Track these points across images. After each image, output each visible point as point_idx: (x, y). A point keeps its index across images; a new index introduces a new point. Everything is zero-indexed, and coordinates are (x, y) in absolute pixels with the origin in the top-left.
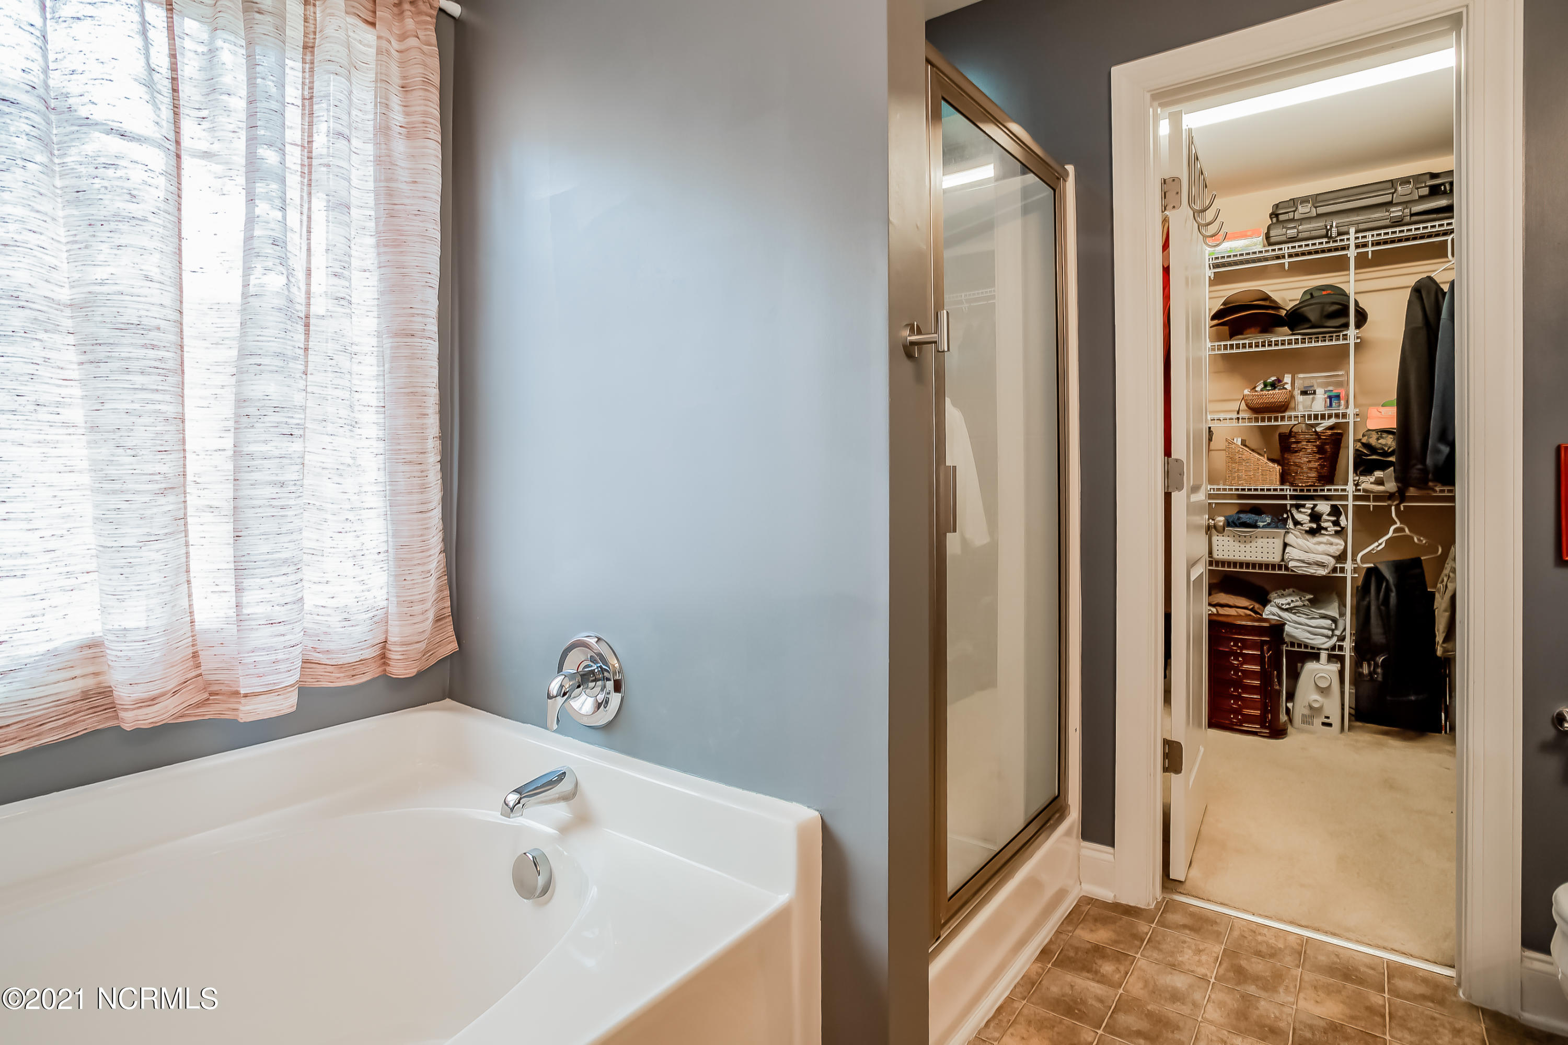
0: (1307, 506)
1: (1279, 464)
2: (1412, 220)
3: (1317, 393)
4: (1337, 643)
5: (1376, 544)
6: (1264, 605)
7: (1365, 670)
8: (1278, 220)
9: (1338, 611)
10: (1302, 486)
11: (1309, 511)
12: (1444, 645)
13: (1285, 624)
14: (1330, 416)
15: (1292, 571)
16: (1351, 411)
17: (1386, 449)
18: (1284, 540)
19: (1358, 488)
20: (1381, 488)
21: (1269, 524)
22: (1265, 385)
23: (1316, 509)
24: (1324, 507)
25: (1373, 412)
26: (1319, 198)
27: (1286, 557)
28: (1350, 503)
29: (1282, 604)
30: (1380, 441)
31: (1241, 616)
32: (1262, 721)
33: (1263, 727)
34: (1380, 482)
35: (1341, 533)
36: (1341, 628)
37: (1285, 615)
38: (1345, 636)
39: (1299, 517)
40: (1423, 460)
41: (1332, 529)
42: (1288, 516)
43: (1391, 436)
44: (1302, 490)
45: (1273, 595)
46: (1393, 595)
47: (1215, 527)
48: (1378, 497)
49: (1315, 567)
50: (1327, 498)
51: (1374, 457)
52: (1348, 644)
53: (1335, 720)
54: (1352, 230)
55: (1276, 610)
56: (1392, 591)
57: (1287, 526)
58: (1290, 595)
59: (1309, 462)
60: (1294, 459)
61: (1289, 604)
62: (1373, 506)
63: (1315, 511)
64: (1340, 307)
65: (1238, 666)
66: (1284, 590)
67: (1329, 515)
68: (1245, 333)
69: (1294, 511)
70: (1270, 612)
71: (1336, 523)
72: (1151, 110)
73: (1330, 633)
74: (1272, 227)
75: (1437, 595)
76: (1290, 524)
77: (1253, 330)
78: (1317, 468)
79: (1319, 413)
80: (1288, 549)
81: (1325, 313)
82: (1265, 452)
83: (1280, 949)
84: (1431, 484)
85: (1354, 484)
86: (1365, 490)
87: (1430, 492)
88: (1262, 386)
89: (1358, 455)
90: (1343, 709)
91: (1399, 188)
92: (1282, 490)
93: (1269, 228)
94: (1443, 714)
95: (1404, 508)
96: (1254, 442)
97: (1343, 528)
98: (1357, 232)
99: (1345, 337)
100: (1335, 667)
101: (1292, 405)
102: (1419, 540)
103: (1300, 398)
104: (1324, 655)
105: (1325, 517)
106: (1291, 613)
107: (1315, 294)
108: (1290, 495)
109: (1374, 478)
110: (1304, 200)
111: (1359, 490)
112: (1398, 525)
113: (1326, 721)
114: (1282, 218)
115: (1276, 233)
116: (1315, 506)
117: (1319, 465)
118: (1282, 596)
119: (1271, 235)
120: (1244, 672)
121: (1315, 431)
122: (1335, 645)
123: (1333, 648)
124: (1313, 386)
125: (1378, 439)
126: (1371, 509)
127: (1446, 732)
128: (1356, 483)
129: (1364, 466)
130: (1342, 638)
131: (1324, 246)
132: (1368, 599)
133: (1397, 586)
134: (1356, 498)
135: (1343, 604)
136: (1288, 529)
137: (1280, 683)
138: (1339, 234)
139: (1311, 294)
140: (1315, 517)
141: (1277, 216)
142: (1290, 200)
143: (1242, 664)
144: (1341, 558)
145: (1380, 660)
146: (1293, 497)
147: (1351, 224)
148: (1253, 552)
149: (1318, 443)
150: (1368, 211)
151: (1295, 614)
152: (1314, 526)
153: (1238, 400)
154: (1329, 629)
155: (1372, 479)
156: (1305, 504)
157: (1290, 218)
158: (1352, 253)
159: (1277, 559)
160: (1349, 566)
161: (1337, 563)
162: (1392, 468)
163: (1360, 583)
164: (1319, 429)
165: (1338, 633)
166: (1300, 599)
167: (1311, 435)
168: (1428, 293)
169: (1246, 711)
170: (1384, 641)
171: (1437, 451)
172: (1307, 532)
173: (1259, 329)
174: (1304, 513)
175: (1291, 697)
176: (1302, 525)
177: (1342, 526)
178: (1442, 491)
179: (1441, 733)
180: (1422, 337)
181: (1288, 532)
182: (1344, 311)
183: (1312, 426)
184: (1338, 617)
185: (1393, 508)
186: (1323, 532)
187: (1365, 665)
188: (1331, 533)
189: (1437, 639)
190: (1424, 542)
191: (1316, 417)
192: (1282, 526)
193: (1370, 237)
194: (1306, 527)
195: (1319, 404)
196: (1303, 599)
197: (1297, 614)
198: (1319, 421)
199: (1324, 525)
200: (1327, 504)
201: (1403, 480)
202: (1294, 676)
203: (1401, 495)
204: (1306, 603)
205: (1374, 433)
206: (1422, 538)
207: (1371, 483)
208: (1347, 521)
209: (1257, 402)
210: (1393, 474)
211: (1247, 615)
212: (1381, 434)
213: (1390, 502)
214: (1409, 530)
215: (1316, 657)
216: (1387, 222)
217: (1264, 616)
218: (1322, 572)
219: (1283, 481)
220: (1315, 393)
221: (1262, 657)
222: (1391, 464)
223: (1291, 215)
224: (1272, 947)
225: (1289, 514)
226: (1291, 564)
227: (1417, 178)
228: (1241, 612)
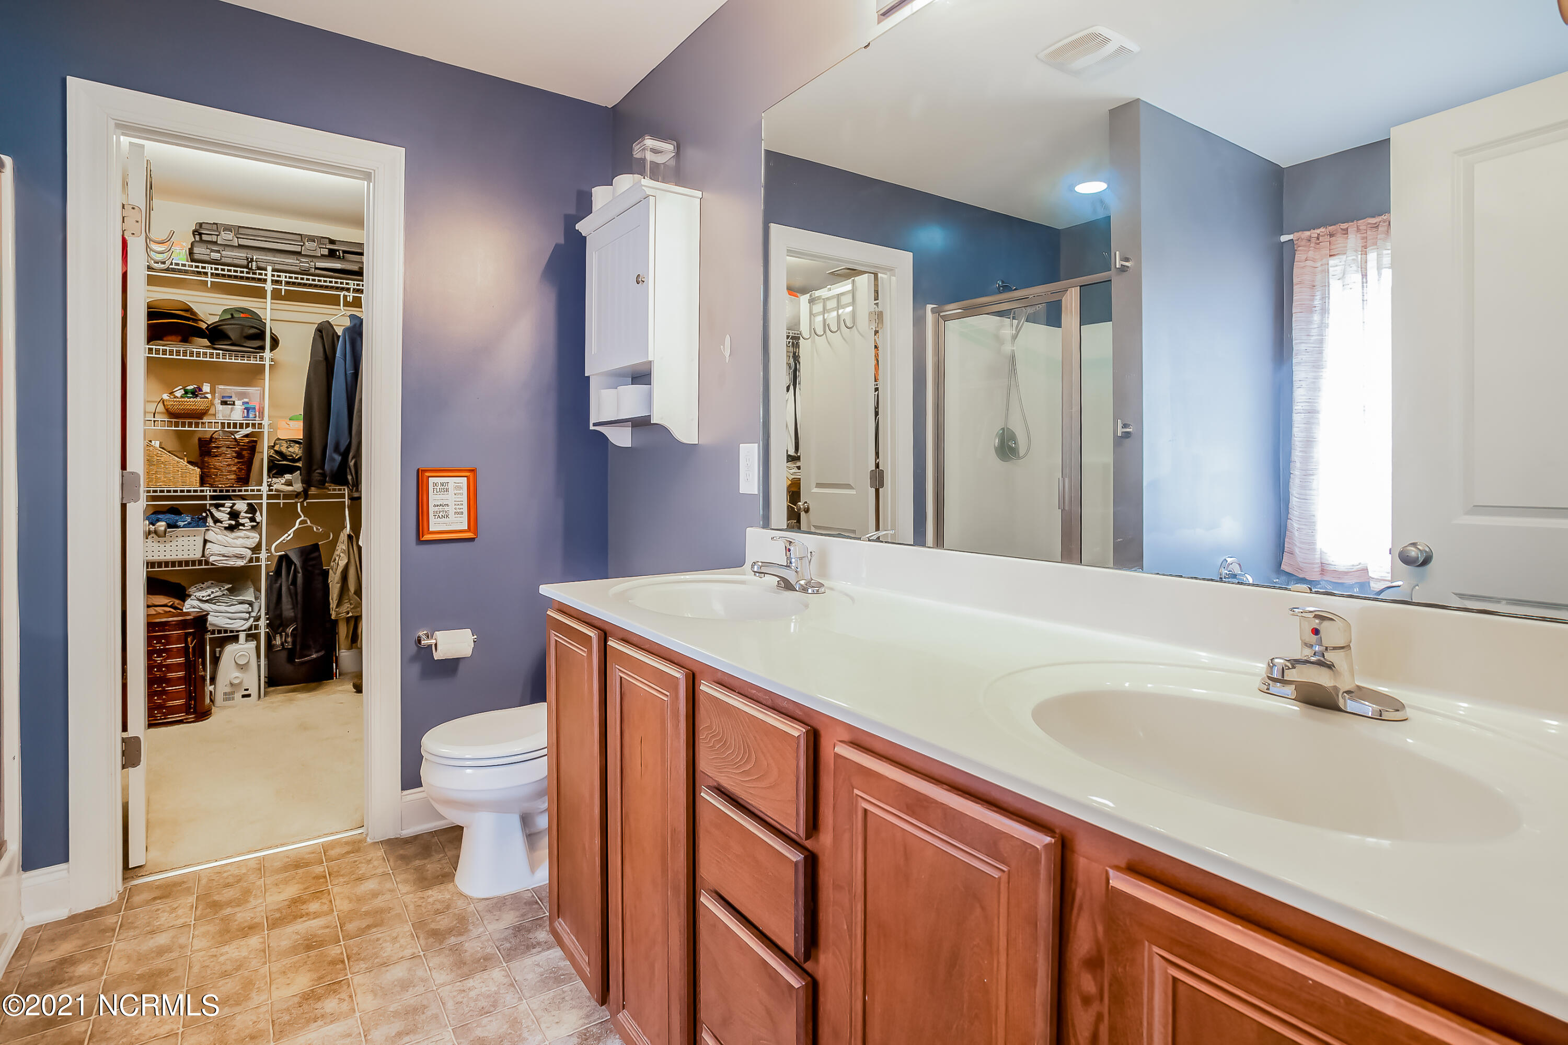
0: (226, 504)
1: (198, 467)
2: (316, 272)
3: (236, 404)
4: (254, 623)
5: (286, 535)
6: (184, 601)
7: (278, 641)
8: (201, 238)
9: (254, 595)
10: (222, 487)
11: (229, 510)
12: (337, 610)
13: (208, 614)
14: (247, 425)
15: (213, 564)
16: (266, 422)
17: (294, 456)
18: (204, 537)
19: (271, 488)
20: (290, 488)
21: (189, 523)
22: (186, 392)
23: (234, 508)
24: (241, 506)
25: (282, 424)
26: (241, 231)
27: (207, 552)
28: (265, 501)
29: (203, 597)
30: (289, 450)
31: (160, 613)
32: (187, 709)
33: (188, 713)
34: (289, 483)
35: (256, 527)
36: (256, 609)
37: (206, 606)
38: (260, 615)
39: (218, 515)
40: (322, 467)
41: (249, 524)
42: (207, 515)
43: (298, 445)
44: (221, 491)
45: (192, 590)
46: (300, 575)
47: (156, 532)
48: (286, 496)
49: (234, 559)
50: (243, 498)
51: (285, 462)
52: (263, 623)
53: (254, 691)
54: (269, 268)
55: (196, 603)
56: (299, 573)
57: (207, 524)
58: (208, 587)
59: (229, 465)
60: (215, 462)
61: (209, 595)
62: (283, 503)
63: (234, 510)
64: (259, 331)
65: (162, 662)
66: (203, 584)
67: (246, 512)
68: (165, 339)
69: (214, 510)
70: (191, 606)
71: (252, 519)
72: (115, 136)
73: (247, 615)
74: (196, 244)
75: (331, 571)
76: (210, 521)
77: (173, 338)
78: (235, 471)
79: (238, 422)
80: (208, 545)
81: (245, 335)
82: (185, 456)
83: (244, 874)
84: (326, 484)
85: (268, 485)
86: (276, 490)
87: (326, 491)
88: (182, 392)
89: (271, 460)
90: (259, 680)
91: (307, 243)
92: (202, 491)
93: (192, 244)
94: (334, 664)
95: (307, 504)
96: (172, 444)
97: (258, 523)
98: (273, 270)
99: (262, 358)
100: (253, 644)
101: (212, 411)
102: (317, 529)
103: (220, 407)
104: (242, 636)
105: (243, 514)
106: (211, 603)
107: (235, 315)
108: (210, 495)
109: (284, 480)
110: (228, 228)
111: (271, 490)
112: (303, 518)
113: (246, 693)
114: (205, 237)
115: (200, 251)
116: (234, 504)
117: (237, 468)
118: (202, 589)
119: (195, 252)
120: (167, 666)
121: (235, 439)
122: (252, 625)
123: (250, 629)
124: (231, 397)
125: (287, 448)
126: (282, 506)
127: (336, 678)
128: (269, 484)
129: (278, 468)
130: (257, 619)
131: (245, 275)
132: (279, 582)
133: (302, 568)
134: (269, 497)
135: (258, 590)
136: (208, 527)
137: (204, 669)
138: (259, 268)
139: (232, 315)
140: (234, 515)
141: (200, 234)
142: (214, 223)
143: (165, 660)
144: (256, 549)
145: (290, 630)
146: (212, 498)
147: (268, 262)
148: (174, 551)
149: (237, 449)
150: (282, 256)
151: (215, 604)
152: (233, 523)
153: (157, 402)
154: (247, 613)
155: (283, 481)
156: (225, 503)
157: (214, 240)
158: (269, 287)
159: (198, 555)
160: (263, 555)
161: (253, 554)
162: (299, 472)
163: (273, 568)
164: (237, 437)
165: (254, 614)
166: (220, 589)
167: (231, 441)
168: (327, 335)
169: (170, 703)
170: (292, 614)
171: (333, 460)
172: (226, 528)
173: (180, 338)
174: (223, 512)
175: (213, 680)
176: (221, 522)
177: (257, 521)
178: (334, 490)
179: (333, 679)
180: (322, 368)
181: (208, 530)
182: (261, 335)
183: (232, 433)
184: (254, 600)
185: (299, 504)
186: (241, 527)
187: (278, 638)
188: (248, 528)
189: (331, 606)
190: (321, 530)
191: (235, 425)
192: (203, 524)
193: (283, 277)
194: (226, 524)
195: (237, 414)
196: (222, 589)
197: (217, 604)
198: (238, 430)
199: (241, 521)
200: (244, 503)
201: (308, 482)
202: (216, 660)
203: (305, 494)
204: (225, 592)
205: (284, 442)
206: (319, 528)
207: (282, 484)
208: (262, 517)
209: (176, 408)
210: (300, 477)
211: (166, 612)
212: (290, 443)
213: (297, 500)
214: (311, 523)
215: (235, 639)
216: (296, 269)
217: (184, 610)
218: (240, 563)
219: (202, 483)
220: (234, 404)
221: (186, 648)
222: (298, 468)
223: (214, 239)
224: (237, 876)
225: (208, 512)
226: (211, 559)
227: (320, 240)
228: (160, 610)
